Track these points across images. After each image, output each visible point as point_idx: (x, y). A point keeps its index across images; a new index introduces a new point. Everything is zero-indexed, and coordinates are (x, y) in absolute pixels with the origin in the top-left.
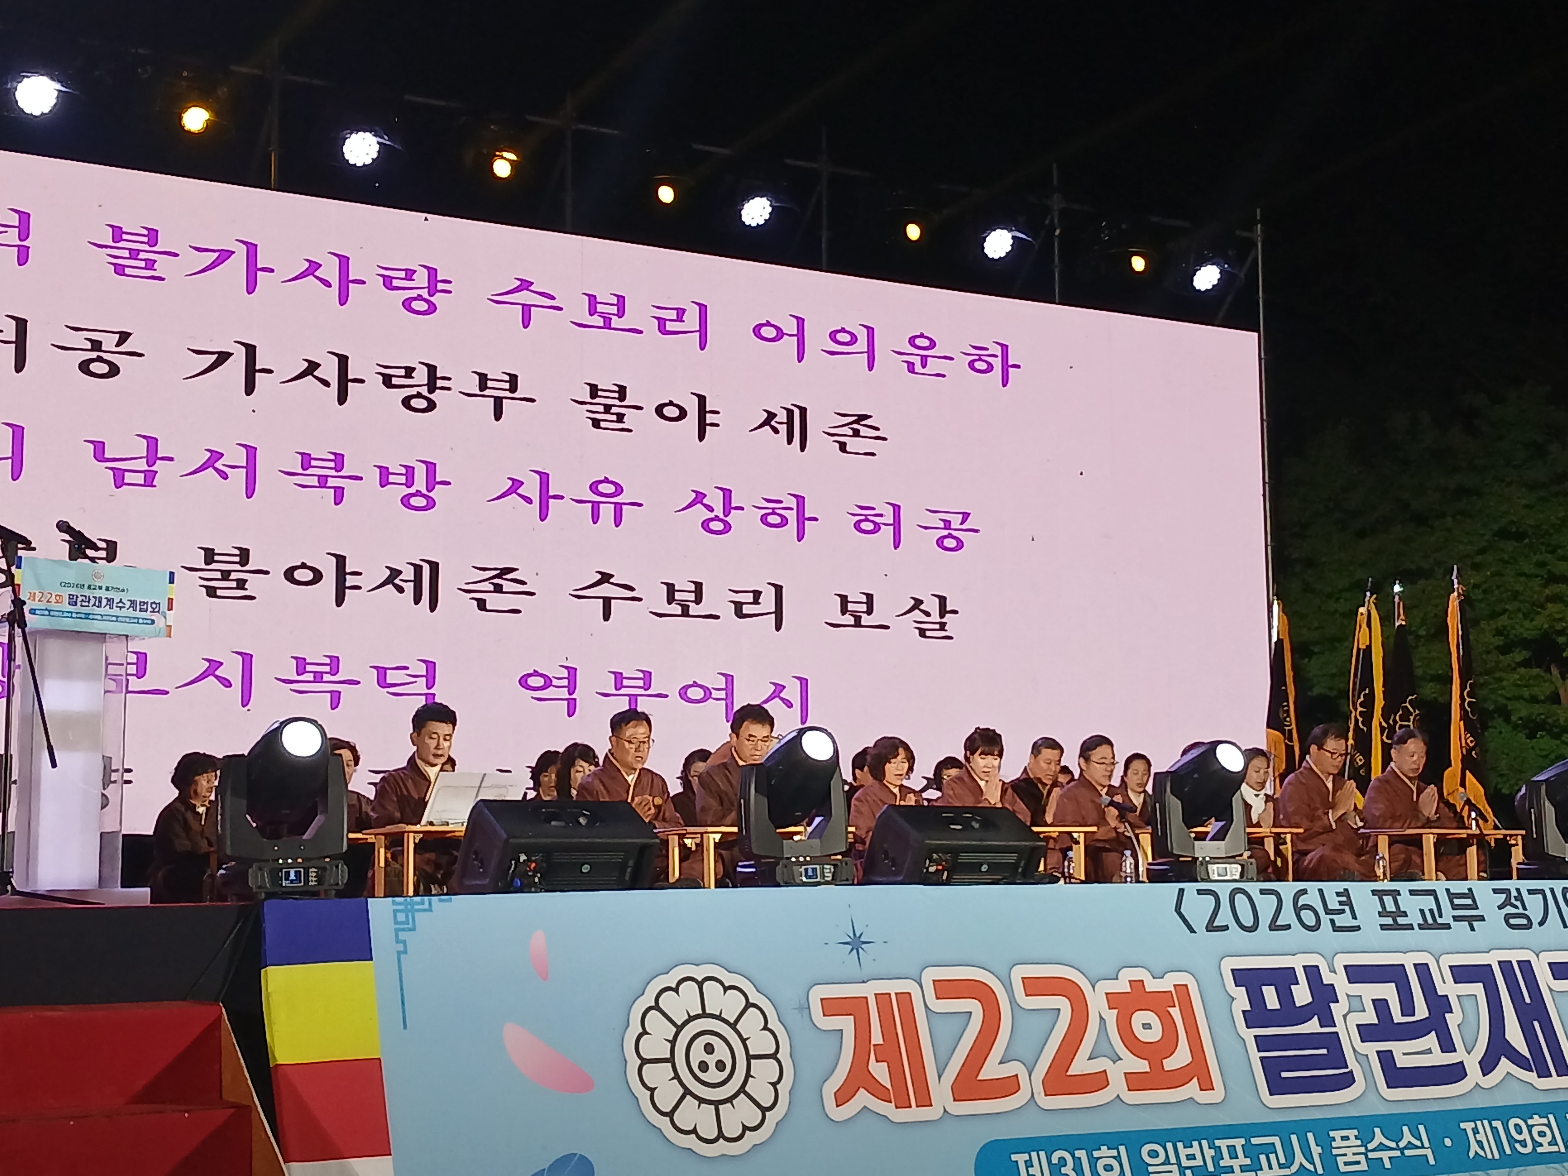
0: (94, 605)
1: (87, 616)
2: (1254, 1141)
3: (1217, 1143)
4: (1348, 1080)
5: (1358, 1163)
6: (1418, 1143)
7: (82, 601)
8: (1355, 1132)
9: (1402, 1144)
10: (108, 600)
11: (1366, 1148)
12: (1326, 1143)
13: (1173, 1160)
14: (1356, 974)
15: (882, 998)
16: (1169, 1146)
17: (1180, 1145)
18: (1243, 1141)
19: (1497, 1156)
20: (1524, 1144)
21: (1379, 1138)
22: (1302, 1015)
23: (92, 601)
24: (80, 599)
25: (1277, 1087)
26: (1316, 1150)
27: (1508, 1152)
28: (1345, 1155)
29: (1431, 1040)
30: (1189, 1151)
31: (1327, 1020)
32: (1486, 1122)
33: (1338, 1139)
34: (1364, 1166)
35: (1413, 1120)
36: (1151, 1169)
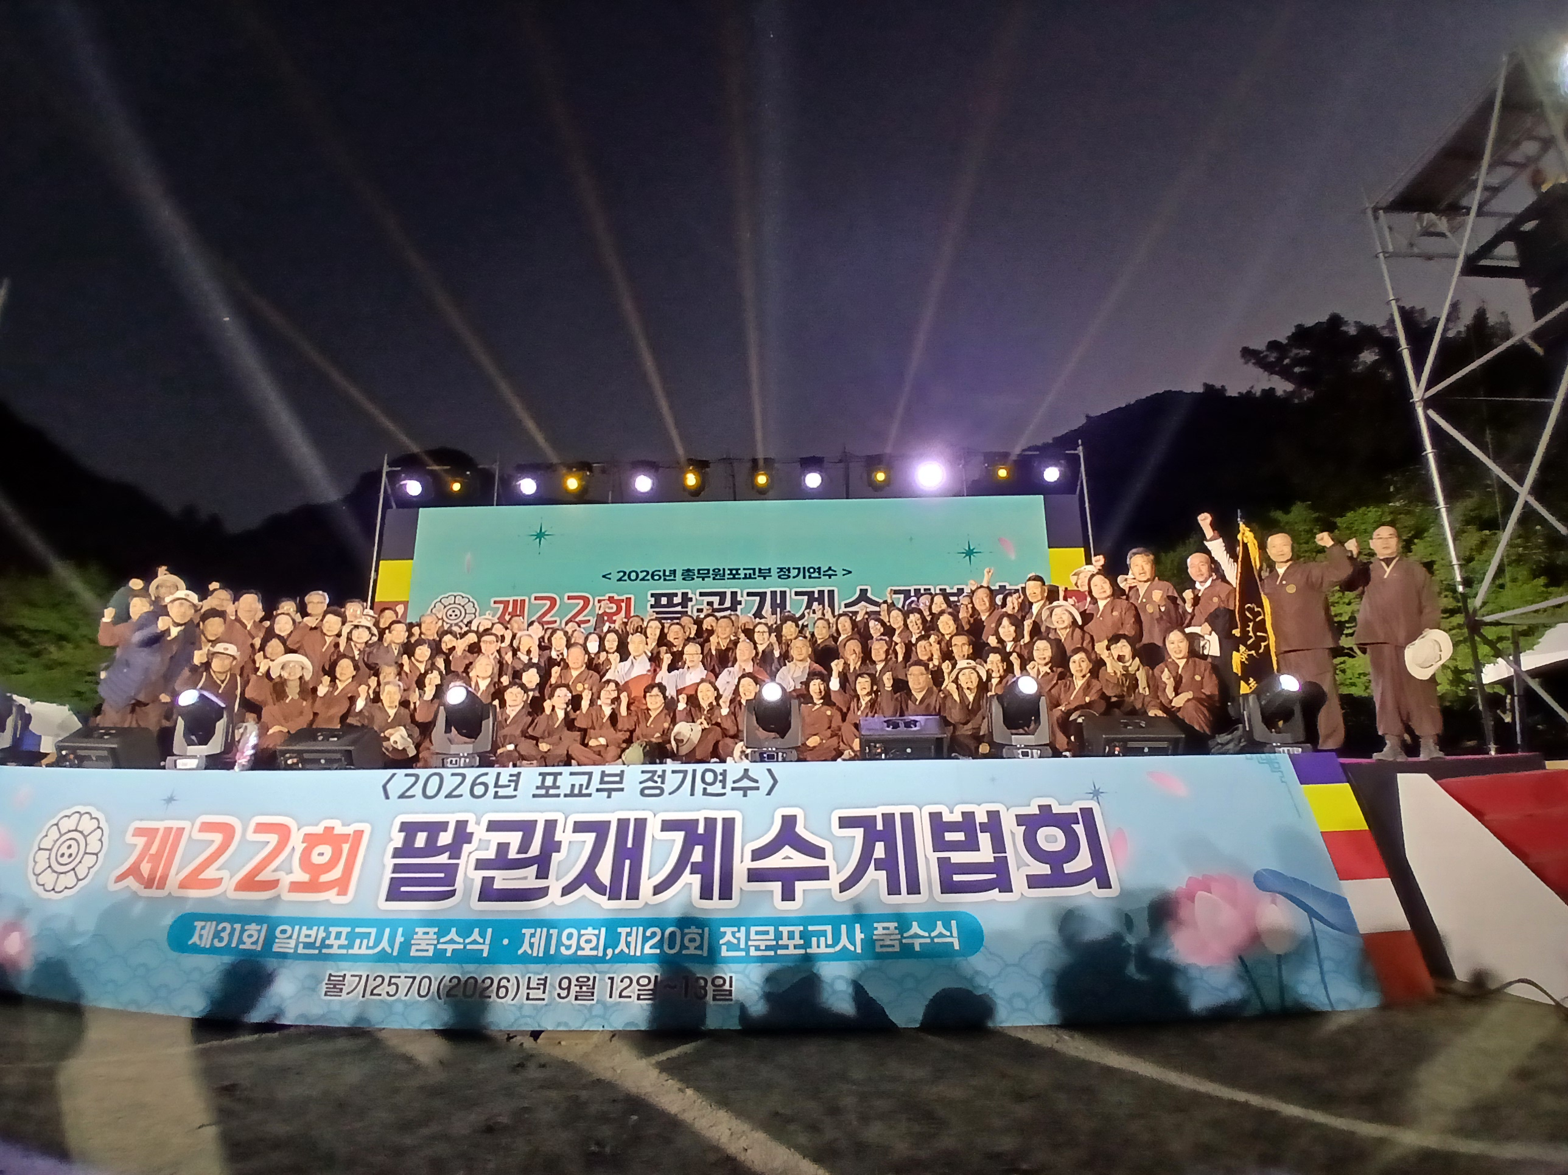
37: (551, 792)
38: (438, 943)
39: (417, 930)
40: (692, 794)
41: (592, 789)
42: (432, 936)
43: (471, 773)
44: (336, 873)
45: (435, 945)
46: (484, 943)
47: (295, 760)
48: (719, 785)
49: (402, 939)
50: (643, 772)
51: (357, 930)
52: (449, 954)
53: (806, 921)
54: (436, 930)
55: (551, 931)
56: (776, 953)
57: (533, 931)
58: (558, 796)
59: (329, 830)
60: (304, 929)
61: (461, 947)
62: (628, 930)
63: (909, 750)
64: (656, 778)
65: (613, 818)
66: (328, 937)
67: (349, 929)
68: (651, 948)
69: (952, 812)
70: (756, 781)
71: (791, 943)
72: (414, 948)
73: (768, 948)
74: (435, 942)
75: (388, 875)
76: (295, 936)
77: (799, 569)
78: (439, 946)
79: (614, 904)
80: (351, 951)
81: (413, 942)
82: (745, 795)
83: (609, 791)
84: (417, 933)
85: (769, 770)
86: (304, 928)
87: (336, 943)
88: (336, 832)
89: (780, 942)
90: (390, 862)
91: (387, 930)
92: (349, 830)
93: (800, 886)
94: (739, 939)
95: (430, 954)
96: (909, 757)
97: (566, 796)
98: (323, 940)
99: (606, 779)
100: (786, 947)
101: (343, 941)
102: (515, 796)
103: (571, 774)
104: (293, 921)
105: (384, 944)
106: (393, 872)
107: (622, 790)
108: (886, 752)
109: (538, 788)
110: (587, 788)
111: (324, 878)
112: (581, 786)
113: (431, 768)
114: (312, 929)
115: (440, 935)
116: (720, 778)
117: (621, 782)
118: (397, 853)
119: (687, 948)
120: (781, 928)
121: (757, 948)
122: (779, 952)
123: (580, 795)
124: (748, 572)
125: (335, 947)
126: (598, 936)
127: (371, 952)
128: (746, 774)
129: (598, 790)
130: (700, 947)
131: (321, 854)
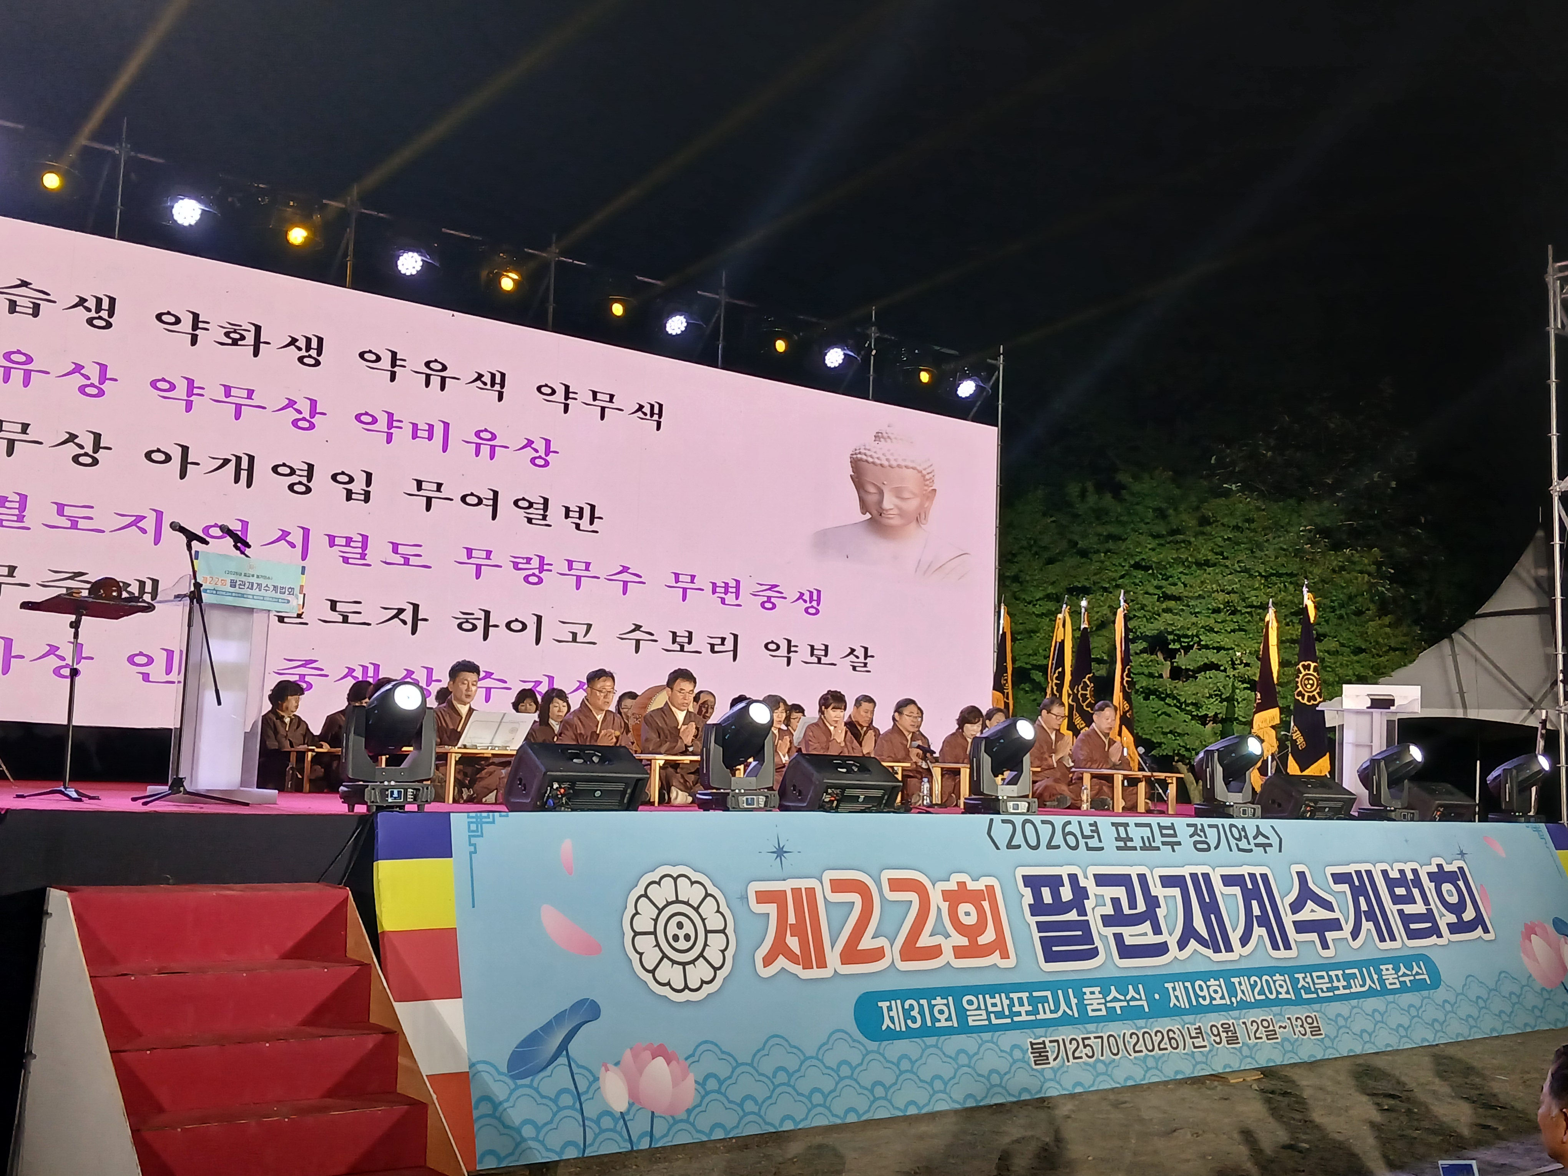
0: (248, 588)
1: (242, 596)
2: (1035, 994)
3: (1011, 995)
4: (1094, 953)
5: (1100, 1010)
6: (1138, 997)
7: (240, 585)
8: (1099, 989)
9: (1128, 998)
10: (258, 584)
11: (1105, 1000)
12: (1080, 996)
13: (983, 1007)
14: (1102, 880)
15: (796, 891)
16: (980, 997)
17: (987, 996)
18: (1027, 994)
19: (1187, 1007)
20: (1204, 998)
21: (1114, 993)
22: (1066, 908)
23: (247, 585)
24: (238, 583)
25: (1050, 957)
26: (1074, 1001)
27: (1194, 1003)
28: (1092, 1004)
29: (1147, 926)
30: (993, 1001)
31: (1082, 912)
32: (1181, 983)
33: (1088, 993)
34: (1104, 1013)
35: (1135, 981)
36: (968, 1013)
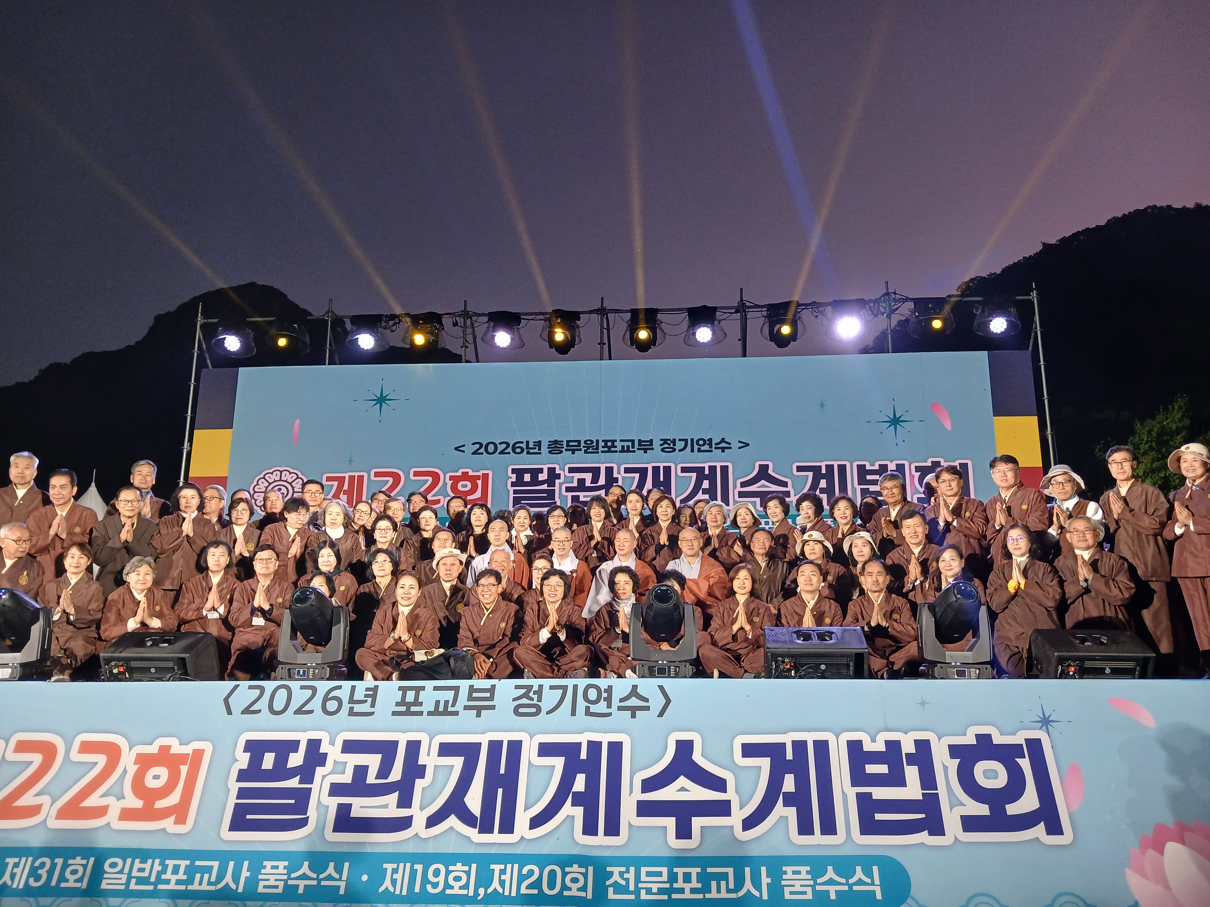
37: (413, 709)
38: (289, 878)
39: (265, 863)
40: (573, 713)
41: (459, 707)
42: (281, 870)
43: (323, 686)
44: (174, 799)
45: (286, 881)
46: (340, 879)
47: (121, 669)
48: (603, 704)
49: (248, 874)
50: (517, 687)
51: (198, 863)
52: (301, 891)
53: (703, 862)
54: (286, 863)
55: (416, 867)
56: (670, 897)
57: (395, 866)
58: (420, 713)
59: (165, 749)
60: (137, 864)
61: (315, 883)
62: (502, 867)
63: (823, 667)
64: (531, 694)
65: (484, 740)
66: (164, 870)
67: (188, 862)
68: (527, 888)
69: (873, 740)
70: (646, 700)
71: (687, 887)
72: (261, 884)
73: (661, 891)
74: (285, 877)
75: (232, 801)
76: (126, 870)
77: (686, 441)
78: (290, 882)
79: (486, 838)
80: (190, 887)
81: (260, 877)
82: (633, 716)
83: (479, 710)
84: (265, 867)
85: (661, 688)
86: (137, 861)
87: (173, 878)
88: (172, 751)
89: (675, 885)
90: (234, 786)
91: (231, 864)
92: (188, 749)
93: (697, 823)
94: (627, 880)
95: (280, 890)
96: (823, 677)
97: (430, 714)
98: (159, 874)
99: (475, 695)
100: (681, 891)
101: (181, 876)
102: (372, 713)
103: (436, 688)
104: (124, 853)
105: (228, 879)
106: (237, 799)
107: (493, 707)
108: (796, 667)
109: (398, 704)
110: (453, 705)
111: (160, 804)
112: (447, 702)
113: (275, 679)
114: (146, 862)
115: (290, 870)
116: (605, 695)
117: (491, 698)
118: (243, 776)
119: (570, 889)
120: (675, 870)
121: (649, 891)
122: (674, 896)
123: (446, 713)
124: (626, 444)
125: (173, 882)
126: (468, 873)
127: (212, 888)
128: (634, 692)
129: (466, 708)
130: (584, 889)
131: (157, 777)
